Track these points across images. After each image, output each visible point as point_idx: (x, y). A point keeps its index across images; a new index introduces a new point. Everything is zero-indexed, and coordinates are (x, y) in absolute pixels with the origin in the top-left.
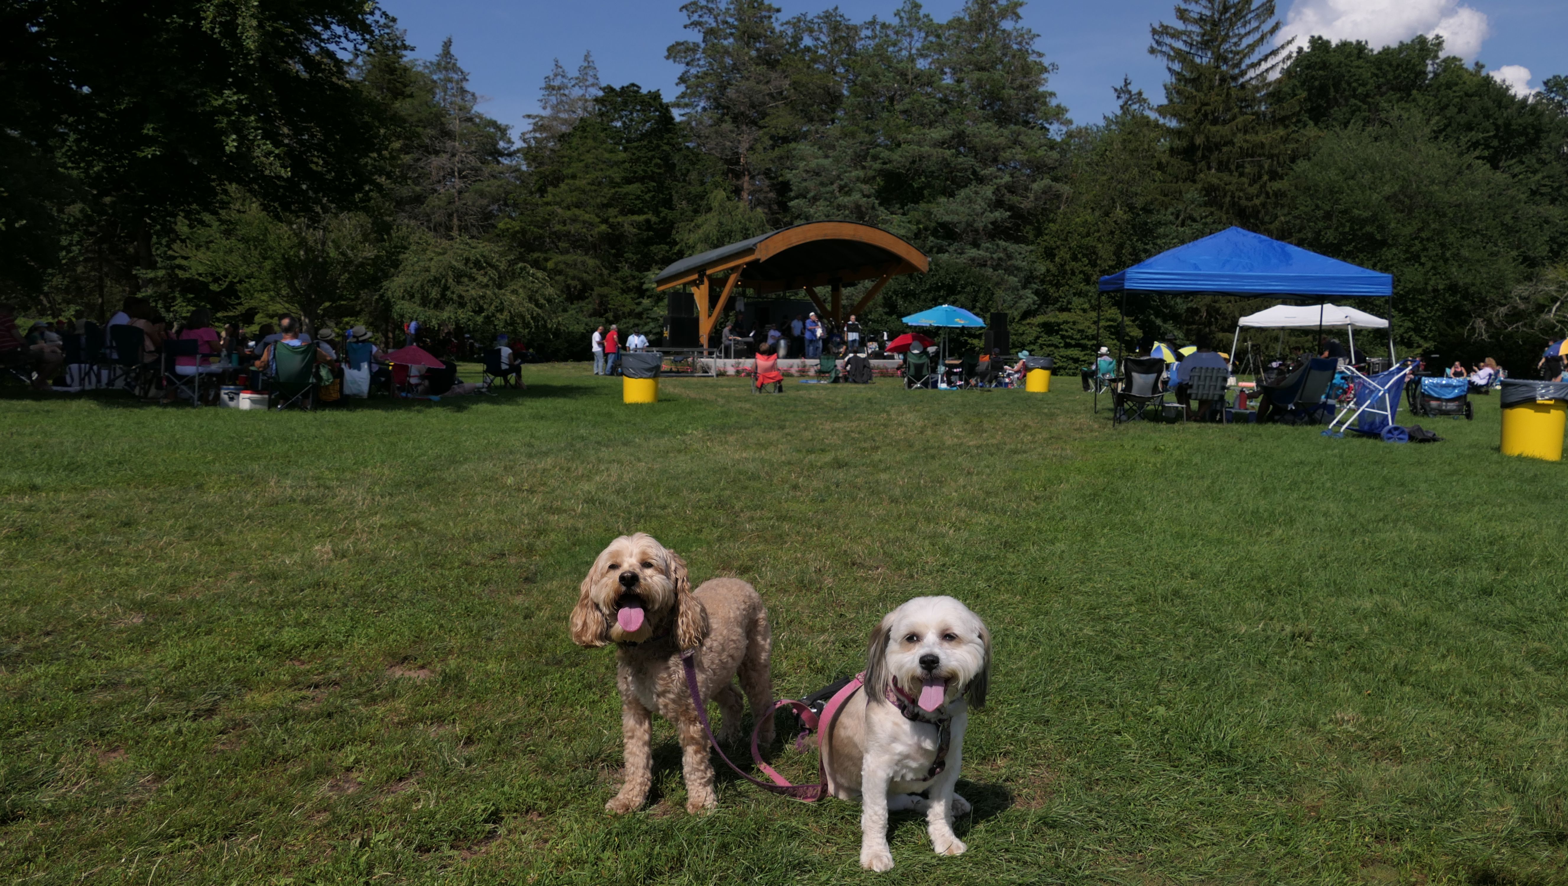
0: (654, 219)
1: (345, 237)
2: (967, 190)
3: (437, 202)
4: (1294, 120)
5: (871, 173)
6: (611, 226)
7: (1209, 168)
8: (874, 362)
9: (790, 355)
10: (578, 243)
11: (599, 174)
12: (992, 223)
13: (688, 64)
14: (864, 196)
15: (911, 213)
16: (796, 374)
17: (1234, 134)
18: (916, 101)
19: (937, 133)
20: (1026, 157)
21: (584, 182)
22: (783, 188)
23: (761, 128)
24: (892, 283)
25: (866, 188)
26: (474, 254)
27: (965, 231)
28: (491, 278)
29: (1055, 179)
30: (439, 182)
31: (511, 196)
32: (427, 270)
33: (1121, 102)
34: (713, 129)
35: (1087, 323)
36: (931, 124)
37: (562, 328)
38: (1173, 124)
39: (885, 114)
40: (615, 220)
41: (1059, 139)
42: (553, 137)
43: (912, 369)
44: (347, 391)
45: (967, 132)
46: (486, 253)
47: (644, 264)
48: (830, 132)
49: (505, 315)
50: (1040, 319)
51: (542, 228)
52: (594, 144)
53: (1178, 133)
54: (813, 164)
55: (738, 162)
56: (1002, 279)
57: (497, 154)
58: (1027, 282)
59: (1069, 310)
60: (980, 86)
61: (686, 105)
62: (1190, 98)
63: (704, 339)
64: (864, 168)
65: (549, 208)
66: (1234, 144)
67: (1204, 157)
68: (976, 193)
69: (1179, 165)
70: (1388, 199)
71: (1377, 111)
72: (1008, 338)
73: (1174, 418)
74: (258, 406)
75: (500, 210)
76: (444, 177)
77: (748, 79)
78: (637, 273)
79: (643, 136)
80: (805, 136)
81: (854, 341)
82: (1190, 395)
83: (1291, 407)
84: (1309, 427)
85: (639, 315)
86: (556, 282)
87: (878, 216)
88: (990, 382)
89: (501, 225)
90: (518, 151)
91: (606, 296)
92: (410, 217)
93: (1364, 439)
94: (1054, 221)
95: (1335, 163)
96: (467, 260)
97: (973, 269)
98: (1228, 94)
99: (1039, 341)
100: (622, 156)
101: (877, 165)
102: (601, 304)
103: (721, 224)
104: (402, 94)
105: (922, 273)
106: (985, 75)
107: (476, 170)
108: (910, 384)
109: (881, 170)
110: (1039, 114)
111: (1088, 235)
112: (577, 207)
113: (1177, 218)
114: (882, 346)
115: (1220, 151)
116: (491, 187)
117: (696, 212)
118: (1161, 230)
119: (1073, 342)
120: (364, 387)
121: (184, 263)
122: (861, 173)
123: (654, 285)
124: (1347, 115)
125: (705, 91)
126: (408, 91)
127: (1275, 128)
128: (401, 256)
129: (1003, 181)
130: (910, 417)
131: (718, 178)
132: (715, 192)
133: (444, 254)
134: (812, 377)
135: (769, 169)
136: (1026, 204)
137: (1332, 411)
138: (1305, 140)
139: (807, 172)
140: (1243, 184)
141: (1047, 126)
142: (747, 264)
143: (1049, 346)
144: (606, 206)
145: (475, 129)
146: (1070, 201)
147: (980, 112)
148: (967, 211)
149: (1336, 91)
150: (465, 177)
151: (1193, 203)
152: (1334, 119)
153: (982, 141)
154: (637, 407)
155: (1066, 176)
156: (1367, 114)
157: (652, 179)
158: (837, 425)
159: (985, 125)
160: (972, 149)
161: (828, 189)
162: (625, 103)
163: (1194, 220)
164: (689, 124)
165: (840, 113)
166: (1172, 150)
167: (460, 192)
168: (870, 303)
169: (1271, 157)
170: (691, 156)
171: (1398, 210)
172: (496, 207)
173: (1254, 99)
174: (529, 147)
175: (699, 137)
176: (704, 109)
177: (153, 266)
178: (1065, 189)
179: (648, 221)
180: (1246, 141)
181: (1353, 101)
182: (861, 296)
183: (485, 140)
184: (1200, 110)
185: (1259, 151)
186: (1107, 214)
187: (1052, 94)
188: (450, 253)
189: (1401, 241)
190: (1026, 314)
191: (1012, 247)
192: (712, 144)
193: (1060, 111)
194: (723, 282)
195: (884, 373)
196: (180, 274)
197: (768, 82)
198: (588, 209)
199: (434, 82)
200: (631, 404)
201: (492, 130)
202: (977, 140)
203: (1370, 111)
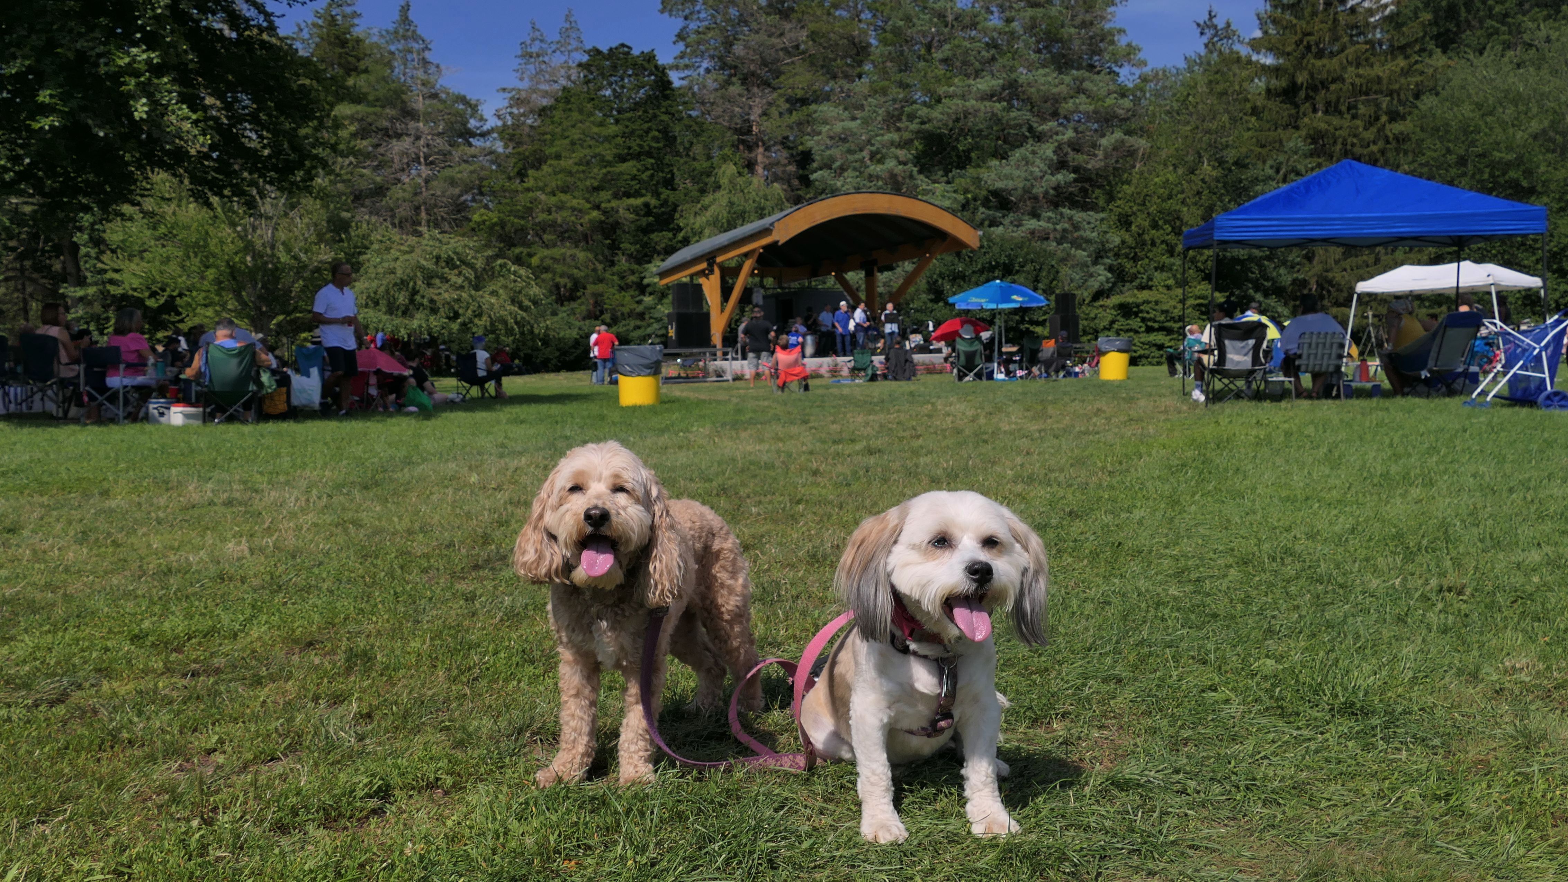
0: (653, 202)
1: (296, 238)
2: (1022, 150)
3: (401, 194)
4: (1417, 48)
5: (907, 135)
6: (605, 212)
7: (1315, 110)
8: (918, 358)
9: (820, 352)
10: (565, 234)
11: (587, 151)
12: (1054, 189)
13: (686, 18)
14: (900, 163)
15: (957, 181)
16: (827, 375)
17: (1344, 69)
18: (959, 46)
19: (984, 84)
20: (1091, 108)
21: (571, 162)
22: (804, 159)
23: (775, 89)
24: (938, 263)
25: (902, 153)
26: (445, 251)
27: (1021, 199)
28: (466, 278)
29: (1129, 133)
30: (403, 170)
31: (486, 183)
32: (392, 272)
33: (1205, 39)
34: (719, 94)
35: (1172, 303)
36: (977, 74)
37: (552, 333)
38: (1268, 60)
39: (922, 64)
40: (608, 205)
41: (1131, 85)
42: (532, 111)
43: (962, 358)
44: (295, 402)
45: (1020, 81)
46: (459, 249)
47: (644, 256)
48: (857, 89)
49: (484, 321)
50: (1115, 300)
51: (523, 218)
52: (580, 117)
53: (1276, 71)
54: (838, 127)
55: (749, 131)
56: (1068, 254)
57: (468, 134)
58: (1098, 257)
59: (1150, 288)
60: (1033, 27)
61: (687, 67)
62: (1290, 27)
63: (717, 337)
64: (898, 130)
65: (531, 194)
66: (1343, 80)
67: (1308, 98)
68: (1034, 153)
69: (1279, 109)
70: (1535, 137)
71: (1520, 33)
72: (1077, 324)
73: (1279, 395)
74: (191, 421)
75: (474, 200)
76: (408, 164)
77: (757, 32)
78: (636, 267)
79: (637, 105)
80: (827, 98)
81: (892, 333)
82: (1299, 367)
83: (1424, 374)
84: (1447, 400)
85: (641, 316)
86: (543, 281)
87: (917, 187)
88: (1057, 372)
89: (476, 217)
90: (492, 130)
91: (601, 295)
92: (371, 213)
93: (1517, 409)
94: (1128, 183)
95: (1469, 96)
96: (438, 258)
97: (1033, 244)
98: (1335, 20)
99: (1116, 326)
100: (613, 129)
101: (914, 126)
102: (596, 304)
103: (731, 204)
104: (355, 69)
105: (973, 251)
106: (1039, 12)
107: (446, 154)
108: (961, 377)
109: (918, 132)
110: (1107, 57)
111: (1170, 197)
112: (564, 191)
113: (1278, 172)
114: (927, 340)
115: (1328, 89)
116: (462, 172)
117: (703, 191)
118: (1259, 188)
119: (1156, 325)
120: (315, 397)
121: (116, 276)
122: (896, 136)
123: (656, 280)
124: (1482, 40)
125: (707, 49)
126: (362, 65)
127: (1394, 58)
128: (362, 258)
129: (1066, 138)
130: (960, 407)
131: (727, 151)
132: (724, 167)
133: (412, 252)
134: (845, 378)
135: (787, 138)
136: (1093, 164)
137: (1474, 380)
138: (1431, 70)
139: (831, 138)
140: (1357, 127)
141: (1116, 69)
142: (764, 247)
143: (1128, 331)
144: (596, 189)
145: (441, 107)
146: (1147, 157)
147: (1034, 56)
148: (1023, 175)
149: (1469, 11)
150: (432, 163)
151: (1296, 153)
152: (1467, 46)
153: (1038, 91)
154: (634, 409)
155: (1141, 129)
156: (1506, 37)
157: (649, 155)
158: (871, 417)
159: (1042, 71)
160: (1028, 100)
161: (857, 157)
162: (614, 67)
163: (1298, 174)
164: (690, 88)
165: (868, 67)
166: (1268, 91)
167: (427, 181)
168: (912, 289)
169: (1390, 94)
170: (695, 127)
171: (1548, 151)
172: (468, 197)
173: (1368, 24)
174: (505, 125)
175: (703, 103)
176: (708, 71)
177: (81, 282)
178: (1141, 144)
179: (646, 205)
180: (1359, 76)
181: (1489, 22)
182: (901, 281)
183: (453, 119)
184: (1301, 41)
185: (1375, 87)
186: (1192, 172)
187: (1121, 31)
188: (418, 251)
189: (1553, 187)
190: (1098, 295)
191: (1079, 216)
192: (718, 111)
193: (1131, 50)
194: (736, 271)
195: (931, 370)
196: (112, 289)
197: (782, 35)
198: (576, 194)
199: (393, 53)
200: (628, 407)
201: (461, 107)
202: (1033, 90)
203: (1510, 33)
